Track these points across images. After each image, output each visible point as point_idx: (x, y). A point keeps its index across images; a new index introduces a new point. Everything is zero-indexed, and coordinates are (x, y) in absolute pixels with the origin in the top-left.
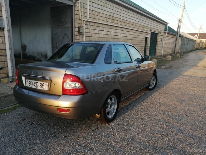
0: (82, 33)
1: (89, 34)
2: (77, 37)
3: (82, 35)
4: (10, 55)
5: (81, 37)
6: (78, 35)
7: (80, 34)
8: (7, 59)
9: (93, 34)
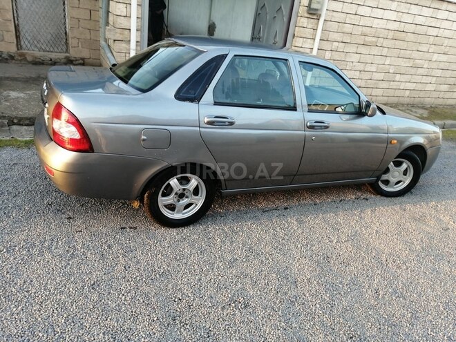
0: (319, 12)
1: (338, 17)
2: (302, 19)
3: (315, 17)
4: (137, 42)
5: (312, 20)
6: (306, 15)
7: (311, 14)
8: (129, 50)
9: (353, 16)
